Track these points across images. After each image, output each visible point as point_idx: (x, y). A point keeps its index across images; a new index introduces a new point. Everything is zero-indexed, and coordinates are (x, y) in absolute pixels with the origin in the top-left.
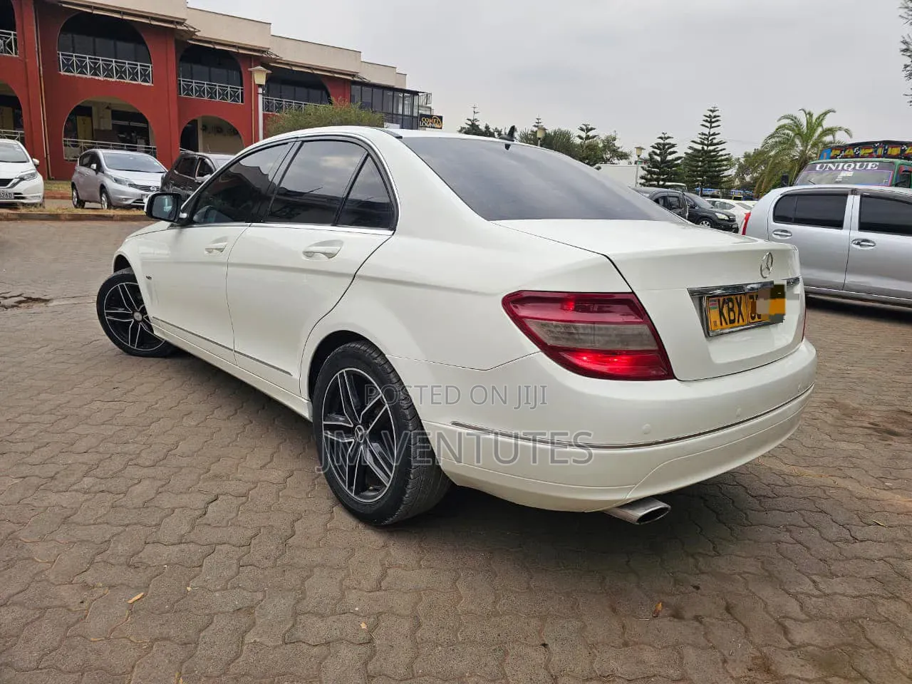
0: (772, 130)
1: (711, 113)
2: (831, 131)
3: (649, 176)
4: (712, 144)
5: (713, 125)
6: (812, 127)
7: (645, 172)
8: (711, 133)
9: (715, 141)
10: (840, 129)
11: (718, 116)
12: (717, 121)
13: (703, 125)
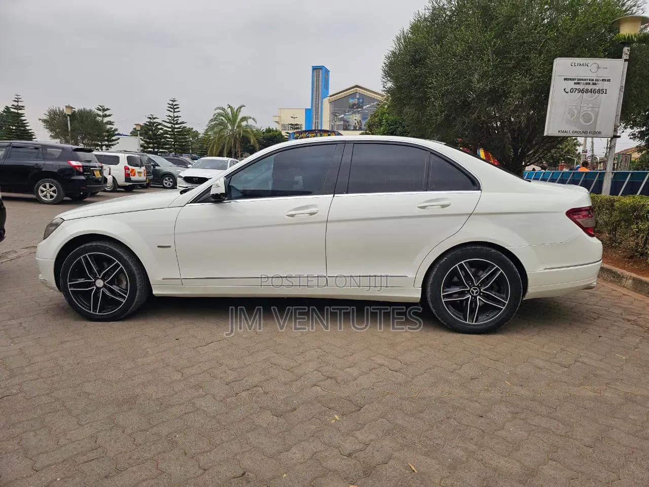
0: (212, 117)
1: (172, 102)
2: (244, 119)
3: (146, 145)
4: (177, 124)
5: (176, 110)
6: (235, 115)
7: (143, 142)
8: (175, 116)
9: (179, 122)
10: (250, 118)
11: (178, 105)
12: (178, 108)
13: (169, 110)
